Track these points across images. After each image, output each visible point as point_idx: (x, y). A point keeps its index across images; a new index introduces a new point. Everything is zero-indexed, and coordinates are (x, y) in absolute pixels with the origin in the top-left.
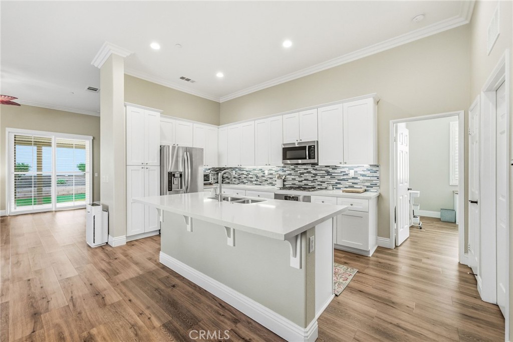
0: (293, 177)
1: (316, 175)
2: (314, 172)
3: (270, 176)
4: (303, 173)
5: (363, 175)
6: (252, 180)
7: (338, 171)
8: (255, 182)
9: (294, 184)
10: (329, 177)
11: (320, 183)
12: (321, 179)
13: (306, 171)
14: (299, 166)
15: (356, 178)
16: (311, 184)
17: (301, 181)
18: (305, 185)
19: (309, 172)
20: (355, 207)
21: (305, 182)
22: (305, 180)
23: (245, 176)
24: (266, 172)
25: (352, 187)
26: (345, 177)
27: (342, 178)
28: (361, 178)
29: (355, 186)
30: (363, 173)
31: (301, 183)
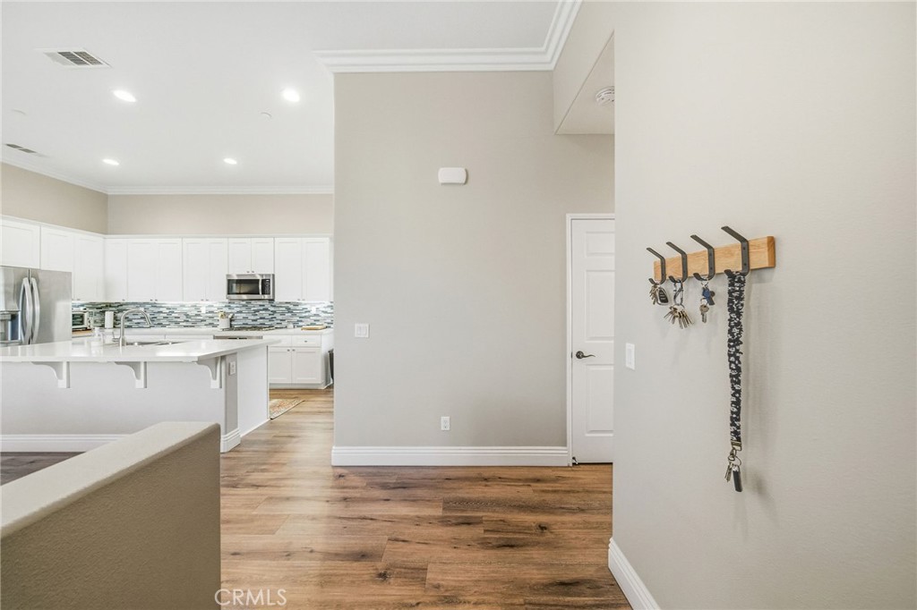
0: (244, 315)
1: (275, 312)
2: (272, 309)
3: (211, 315)
4: (258, 311)
5: (326, 312)
6: (178, 320)
7: (300, 307)
8: (184, 324)
9: (247, 324)
10: (290, 314)
11: (279, 322)
12: (281, 317)
13: (262, 308)
14: (253, 302)
15: (318, 315)
16: (268, 323)
17: (256, 320)
18: (261, 324)
19: (266, 310)
20: (309, 343)
21: (261, 321)
22: (261, 318)
23: (165, 315)
24: (203, 310)
25: (315, 324)
26: (307, 314)
27: (304, 315)
28: (323, 315)
29: (317, 323)
30: (324, 310)
31: (254, 323)
